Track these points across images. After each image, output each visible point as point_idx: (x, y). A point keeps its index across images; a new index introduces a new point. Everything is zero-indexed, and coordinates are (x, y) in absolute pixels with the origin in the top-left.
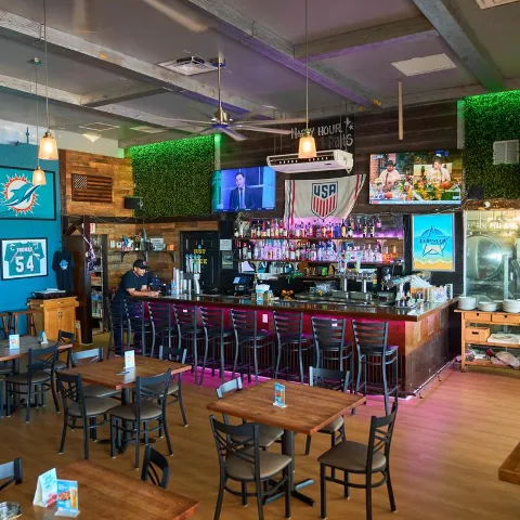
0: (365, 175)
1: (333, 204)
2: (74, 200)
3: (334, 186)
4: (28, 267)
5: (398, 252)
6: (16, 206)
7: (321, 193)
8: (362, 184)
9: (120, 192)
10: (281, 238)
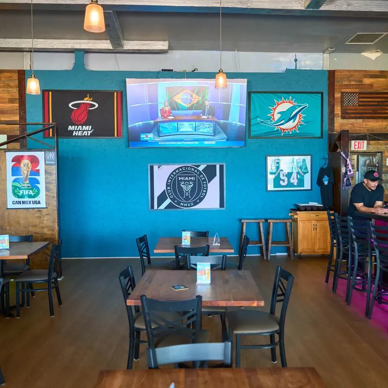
2: (343, 118)
4: (292, 181)
6: (282, 127)
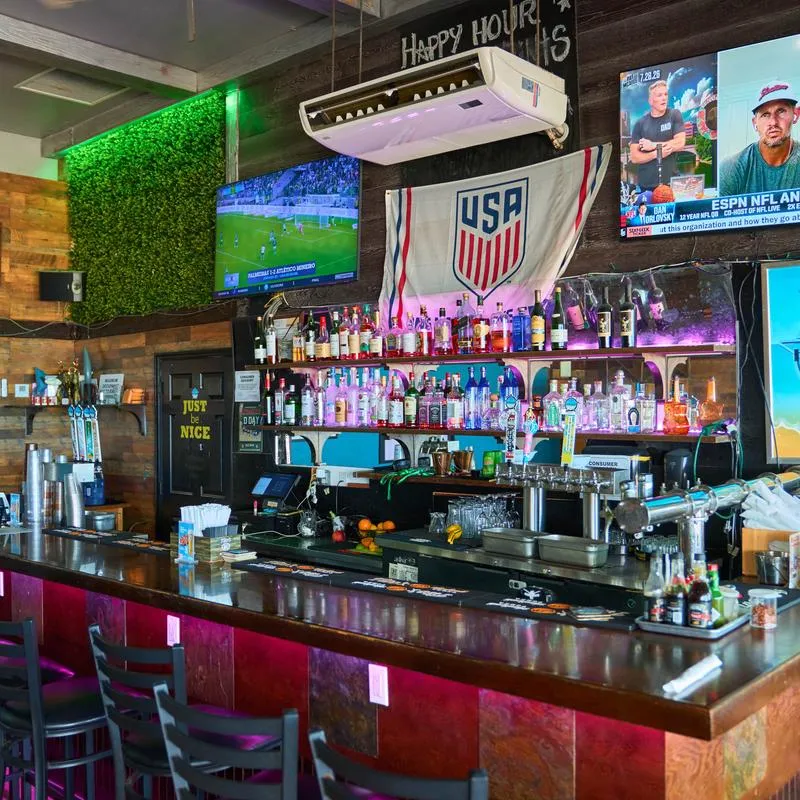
0: (608, 148)
1: (513, 247)
3: (518, 191)
5: (722, 397)
7: (482, 216)
8: (600, 176)
9: (30, 259)
10: (367, 359)
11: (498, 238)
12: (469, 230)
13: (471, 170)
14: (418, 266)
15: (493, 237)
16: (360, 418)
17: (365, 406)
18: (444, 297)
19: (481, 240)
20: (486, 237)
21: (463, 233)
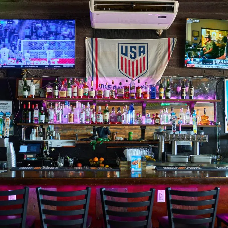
1: (143, 65)
11: (137, 61)
12: (124, 57)
13: (124, 36)
14: (102, 67)
15: (135, 60)
16: (81, 120)
17: (83, 116)
18: (116, 78)
19: (129, 61)
20: (132, 60)
21: (122, 58)
